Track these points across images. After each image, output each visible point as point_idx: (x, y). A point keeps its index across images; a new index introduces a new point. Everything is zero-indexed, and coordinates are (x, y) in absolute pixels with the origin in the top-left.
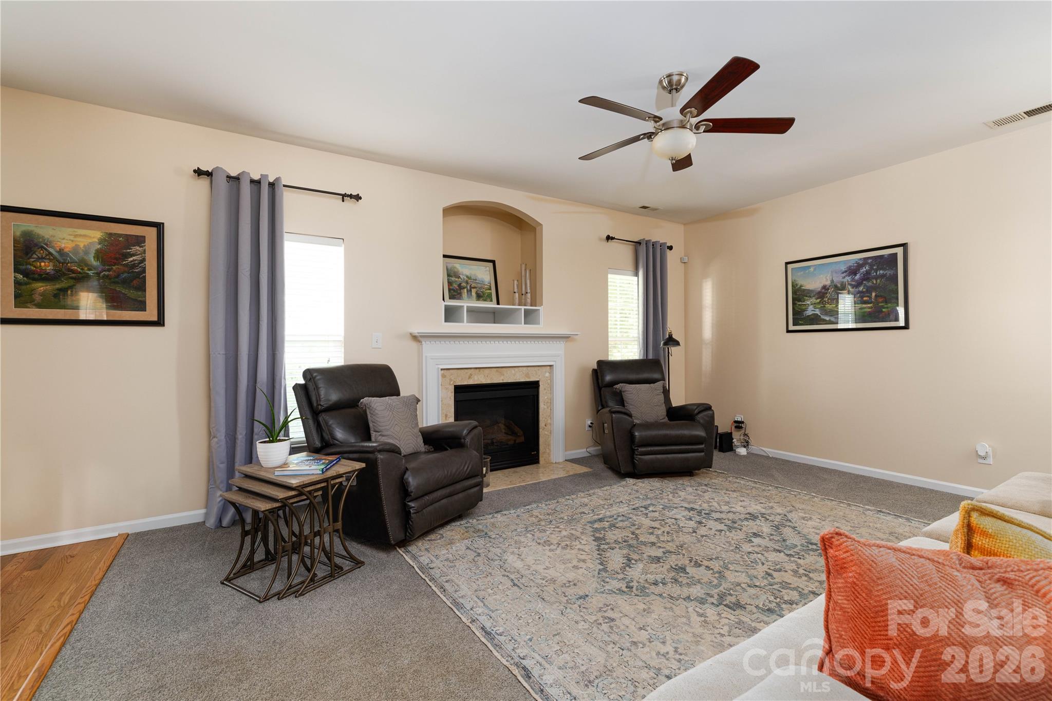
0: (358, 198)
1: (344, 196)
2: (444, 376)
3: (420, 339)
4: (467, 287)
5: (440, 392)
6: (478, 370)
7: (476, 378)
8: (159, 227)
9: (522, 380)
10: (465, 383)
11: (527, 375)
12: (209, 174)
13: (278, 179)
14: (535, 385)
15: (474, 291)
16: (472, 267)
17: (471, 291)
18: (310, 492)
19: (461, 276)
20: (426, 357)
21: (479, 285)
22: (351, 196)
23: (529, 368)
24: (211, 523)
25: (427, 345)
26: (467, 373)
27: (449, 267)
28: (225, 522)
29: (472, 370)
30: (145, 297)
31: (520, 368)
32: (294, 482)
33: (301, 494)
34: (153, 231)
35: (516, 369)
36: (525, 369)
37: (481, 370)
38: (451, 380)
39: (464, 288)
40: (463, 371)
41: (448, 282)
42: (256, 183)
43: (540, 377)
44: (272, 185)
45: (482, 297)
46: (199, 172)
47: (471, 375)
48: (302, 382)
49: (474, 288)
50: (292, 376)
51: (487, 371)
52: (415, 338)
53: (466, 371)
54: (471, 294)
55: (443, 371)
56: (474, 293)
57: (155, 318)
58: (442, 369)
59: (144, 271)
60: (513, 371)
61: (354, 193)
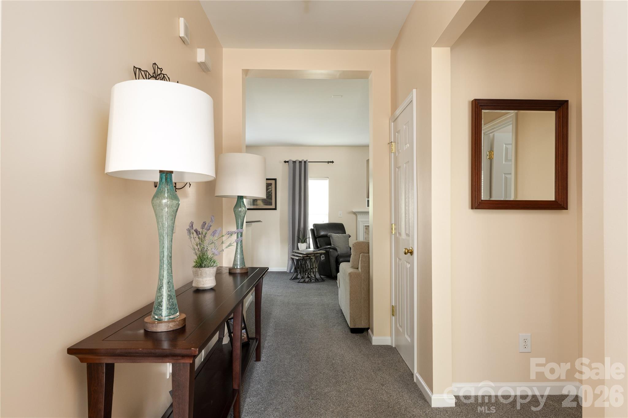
0: (333, 162)
1: (328, 162)
2: (366, 229)
3: (357, 214)
5: (364, 235)
8: (275, 180)
12: (288, 162)
13: (307, 160)
18: (310, 256)
20: (359, 221)
22: (330, 162)
24: (288, 271)
25: (359, 216)
28: (292, 271)
30: (272, 201)
32: (305, 253)
33: (307, 256)
34: (274, 181)
42: (300, 162)
44: (305, 162)
46: (285, 162)
48: (313, 228)
50: (310, 226)
52: (355, 213)
55: (366, 227)
57: (274, 208)
58: (365, 226)
59: (272, 194)
61: (331, 161)
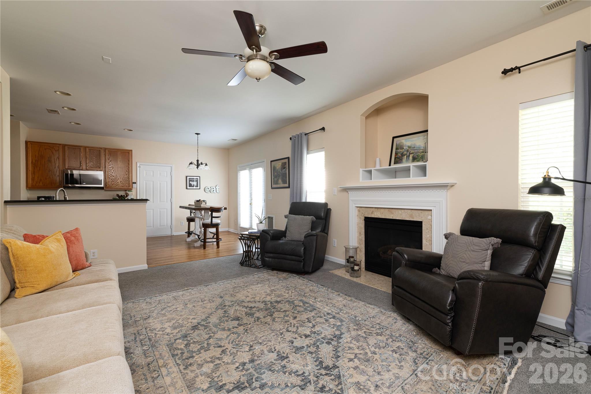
2: (359, 211)
3: (348, 190)
4: (407, 154)
5: (357, 220)
6: (377, 209)
7: (375, 213)
9: (407, 219)
10: (370, 216)
11: (411, 216)
14: (419, 224)
15: (411, 156)
16: (413, 139)
17: (409, 156)
19: (405, 148)
20: (350, 199)
21: (416, 151)
23: (413, 211)
25: (351, 193)
26: (370, 210)
27: (398, 144)
29: (374, 209)
30: (287, 180)
31: (405, 210)
35: (403, 211)
36: (409, 211)
37: (379, 209)
38: (362, 213)
39: (405, 155)
40: (368, 209)
41: (395, 154)
43: (423, 219)
45: (416, 159)
47: (373, 211)
49: (412, 154)
51: (382, 210)
53: (370, 209)
54: (409, 159)
55: (358, 208)
56: (411, 158)
60: (400, 211)
